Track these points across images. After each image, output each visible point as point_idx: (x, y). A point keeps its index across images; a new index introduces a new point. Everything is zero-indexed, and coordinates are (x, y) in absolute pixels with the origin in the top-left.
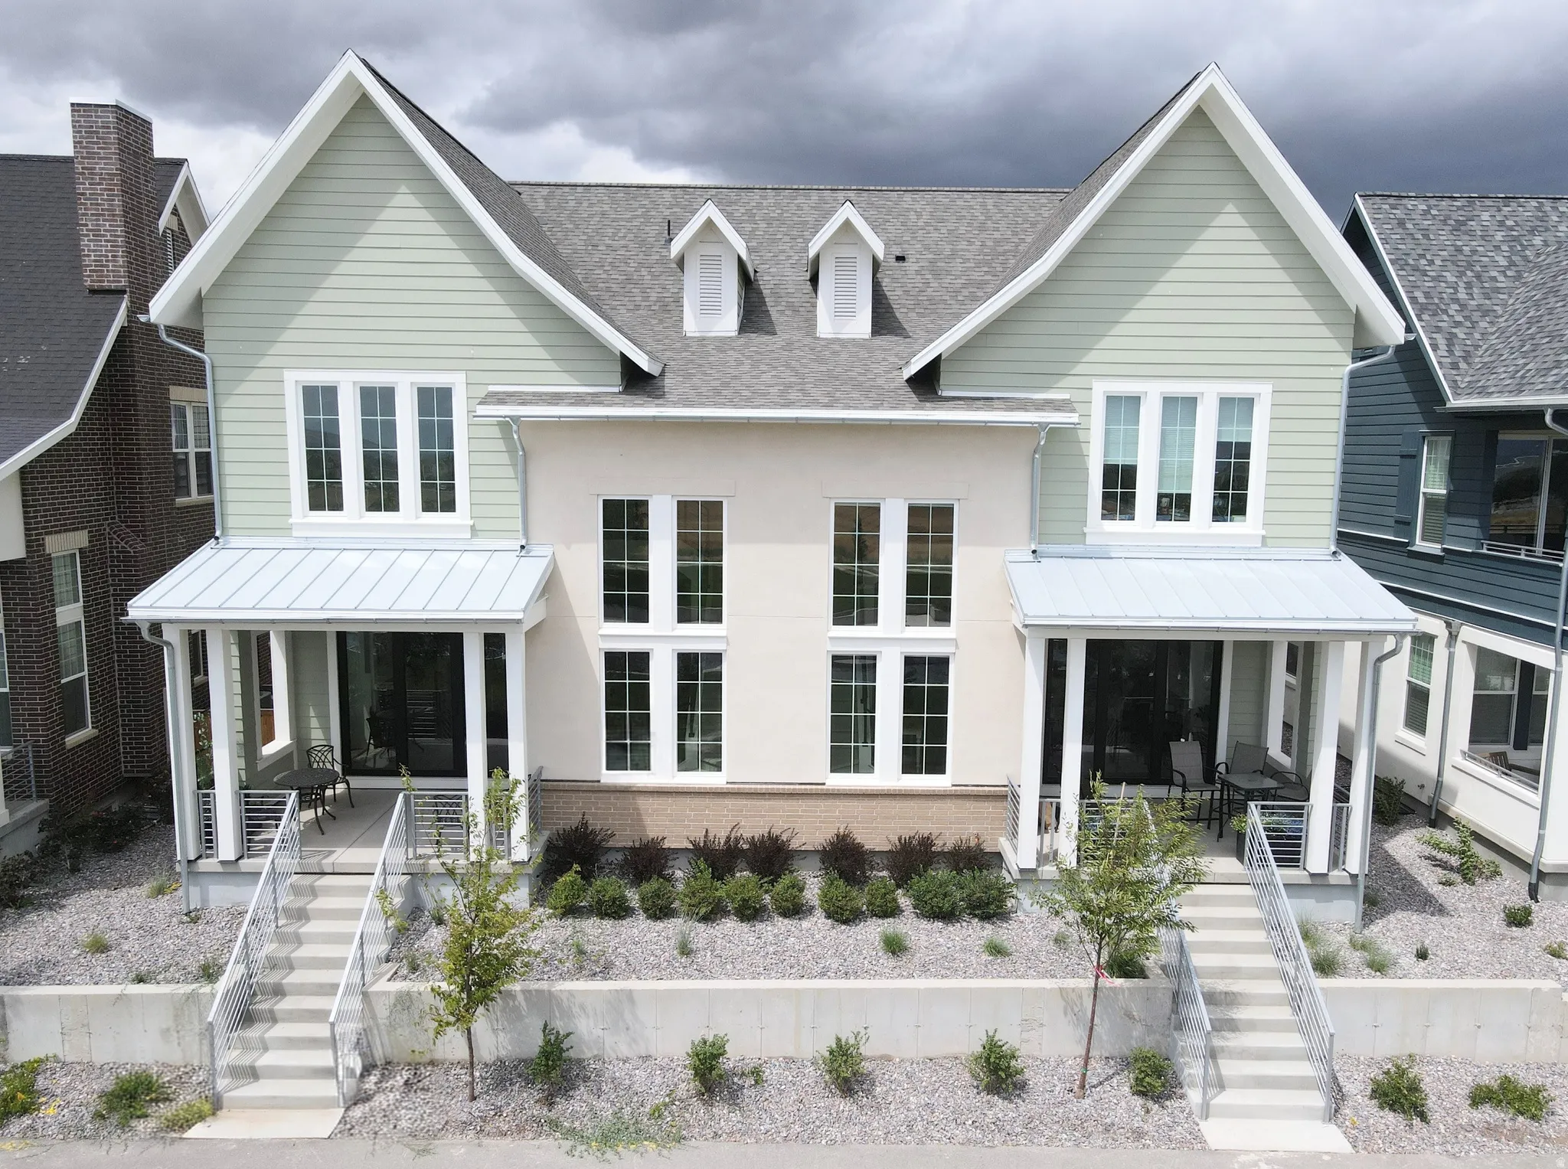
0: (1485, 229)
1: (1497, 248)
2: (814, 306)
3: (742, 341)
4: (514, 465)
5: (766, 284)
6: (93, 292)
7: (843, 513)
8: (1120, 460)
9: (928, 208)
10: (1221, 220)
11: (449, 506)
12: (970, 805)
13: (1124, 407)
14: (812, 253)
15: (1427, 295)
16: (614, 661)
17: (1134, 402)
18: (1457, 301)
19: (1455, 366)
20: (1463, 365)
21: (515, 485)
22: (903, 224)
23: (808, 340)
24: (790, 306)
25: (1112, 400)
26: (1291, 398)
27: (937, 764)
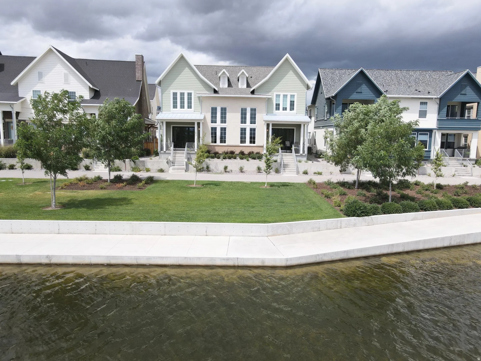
0: (336, 74)
1: (338, 77)
2: (238, 84)
3: (228, 88)
4: (200, 104)
5: (231, 80)
6: (137, 81)
7: (242, 110)
8: (278, 103)
9: (256, 70)
10: (290, 72)
11: (191, 108)
12: (258, 148)
13: (278, 96)
14: (238, 76)
15: (326, 83)
16: (212, 128)
17: (279, 95)
18: (329, 84)
19: (327, 93)
20: (328, 92)
21: (200, 107)
22: (252, 72)
23: (238, 88)
24: (235, 84)
25: (277, 95)
26: (299, 95)
27: (254, 143)
